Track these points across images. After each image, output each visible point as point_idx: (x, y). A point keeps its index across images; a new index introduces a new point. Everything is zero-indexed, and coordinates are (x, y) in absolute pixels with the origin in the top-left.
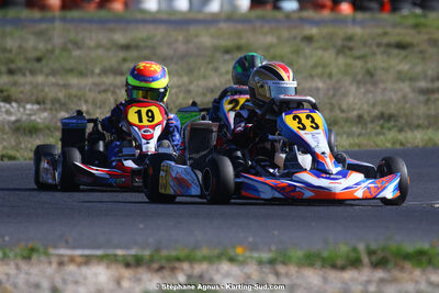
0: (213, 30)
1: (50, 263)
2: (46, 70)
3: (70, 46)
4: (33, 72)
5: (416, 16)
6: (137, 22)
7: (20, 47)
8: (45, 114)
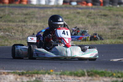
0: (51, 10)
2: (3, 21)
3: (10, 14)
5: (110, 7)
6: (30, 7)
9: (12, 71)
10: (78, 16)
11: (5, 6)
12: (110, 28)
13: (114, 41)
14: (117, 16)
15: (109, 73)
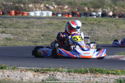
1: (19, 71)
3: (17, 23)
4: (10, 28)
7: (7, 23)
8: (12, 36)
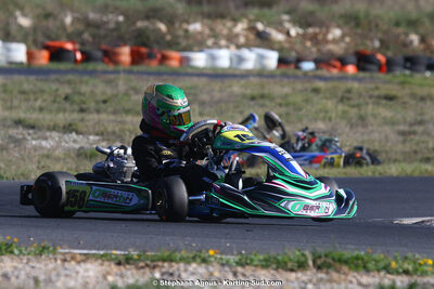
0: (243, 82)
1: (56, 260)
2: (110, 110)
3: (131, 92)
5: (405, 75)
6: (187, 74)
7: (92, 92)
9: (102, 252)
10: (316, 99)
11: (118, 72)
12: (403, 133)
13: (409, 169)
14: (422, 99)
15: (377, 261)
